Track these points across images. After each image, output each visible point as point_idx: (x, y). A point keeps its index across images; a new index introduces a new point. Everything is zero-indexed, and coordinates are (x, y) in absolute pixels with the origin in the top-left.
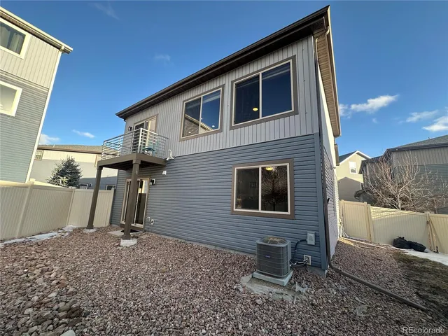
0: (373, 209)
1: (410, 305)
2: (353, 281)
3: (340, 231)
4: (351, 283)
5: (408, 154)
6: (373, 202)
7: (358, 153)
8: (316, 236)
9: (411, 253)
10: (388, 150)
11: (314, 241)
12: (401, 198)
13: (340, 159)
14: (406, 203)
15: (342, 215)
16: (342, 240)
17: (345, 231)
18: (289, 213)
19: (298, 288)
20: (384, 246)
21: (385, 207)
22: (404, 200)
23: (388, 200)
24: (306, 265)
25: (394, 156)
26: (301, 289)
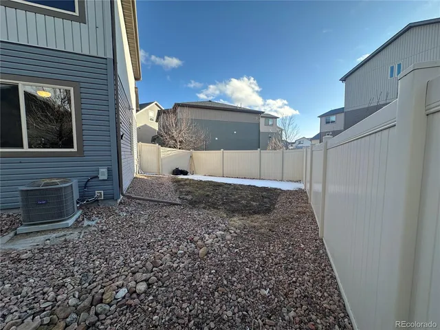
0: (163, 149)
1: (174, 204)
2: (141, 202)
3: (136, 169)
4: (139, 204)
5: (186, 109)
6: (163, 144)
7: (156, 104)
8: (109, 170)
9: (181, 177)
10: (176, 104)
11: (106, 175)
12: (180, 142)
13: (140, 107)
14: (181, 145)
15: (140, 155)
16: (139, 176)
17: (141, 168)
18: (75, 149)
19: (86, 223)
20: (167, 175)
21: (170, 147)
22: (181, 142)
23: (172, 142)
24: (98, 200)
25: (179, 109)
26: (90, 223)
